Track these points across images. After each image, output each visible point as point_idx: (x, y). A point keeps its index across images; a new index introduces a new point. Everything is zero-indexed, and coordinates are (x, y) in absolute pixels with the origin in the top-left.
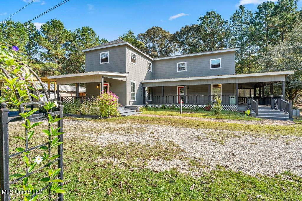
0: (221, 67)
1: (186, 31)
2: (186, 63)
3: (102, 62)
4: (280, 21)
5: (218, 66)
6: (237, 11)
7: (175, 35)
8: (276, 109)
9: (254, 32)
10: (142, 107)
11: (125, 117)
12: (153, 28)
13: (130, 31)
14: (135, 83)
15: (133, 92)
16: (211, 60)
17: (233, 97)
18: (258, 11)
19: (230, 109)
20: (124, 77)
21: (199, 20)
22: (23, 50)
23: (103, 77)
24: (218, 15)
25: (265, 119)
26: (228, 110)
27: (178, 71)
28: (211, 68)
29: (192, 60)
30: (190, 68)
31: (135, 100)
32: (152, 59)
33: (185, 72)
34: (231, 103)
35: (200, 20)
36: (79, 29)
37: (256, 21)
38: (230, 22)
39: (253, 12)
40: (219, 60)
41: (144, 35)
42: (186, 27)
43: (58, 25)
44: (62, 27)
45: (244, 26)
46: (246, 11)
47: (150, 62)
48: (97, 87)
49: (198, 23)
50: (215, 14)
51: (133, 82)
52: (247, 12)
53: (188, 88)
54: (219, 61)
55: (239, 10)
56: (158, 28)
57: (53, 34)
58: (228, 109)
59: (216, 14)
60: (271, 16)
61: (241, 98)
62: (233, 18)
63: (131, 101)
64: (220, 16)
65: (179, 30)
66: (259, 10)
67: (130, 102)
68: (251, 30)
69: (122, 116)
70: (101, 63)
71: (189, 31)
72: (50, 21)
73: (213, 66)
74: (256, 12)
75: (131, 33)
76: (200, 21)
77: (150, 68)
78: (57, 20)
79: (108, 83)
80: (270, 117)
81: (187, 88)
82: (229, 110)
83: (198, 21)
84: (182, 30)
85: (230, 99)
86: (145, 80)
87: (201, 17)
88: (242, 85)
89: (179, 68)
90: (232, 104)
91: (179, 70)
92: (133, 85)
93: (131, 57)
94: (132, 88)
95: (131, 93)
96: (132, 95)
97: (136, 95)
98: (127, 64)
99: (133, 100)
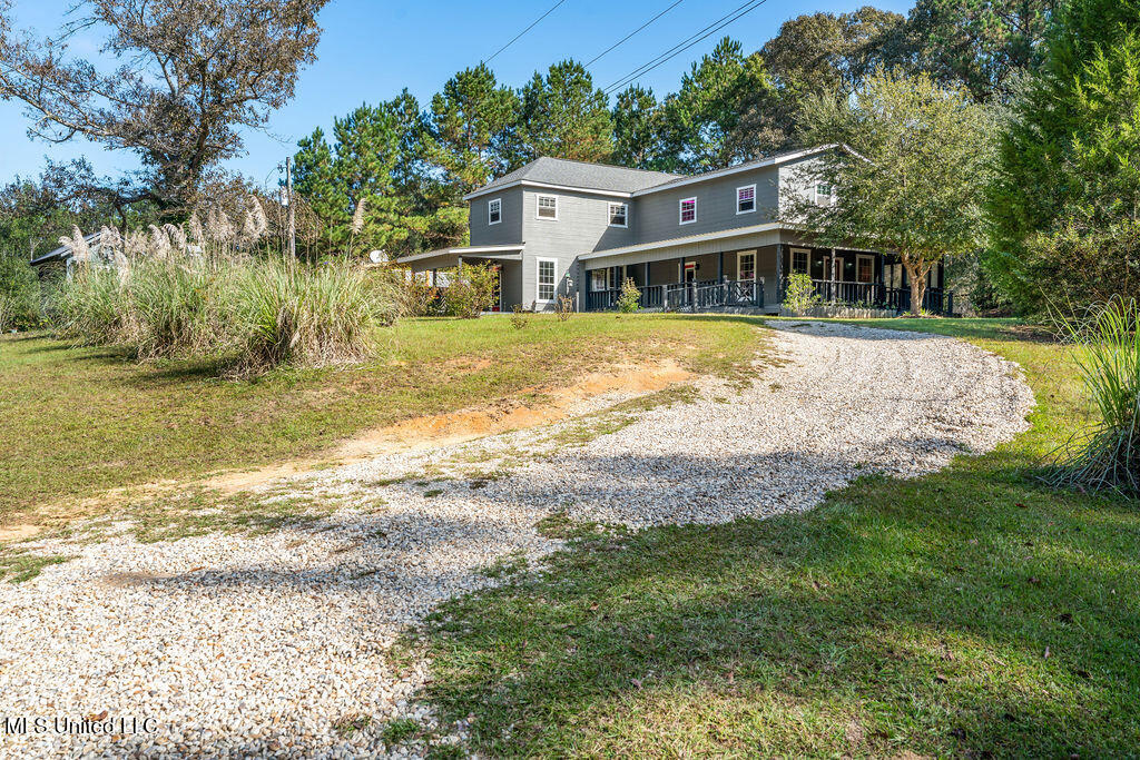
14: (552, 264)
15: (547, 282)
20: (518, 252)
31: (555, 301)
47: (621, 204)
51: (548, 260)
67: (534, 302)
77: (619, 220)
86: (593, 252)
91: (684, 220)
92: (547, 266)
93: (538, 206)
94: (541, 273)
95: (538, 284)
96: (541, 289)
97: (555, 288)
98: (525, 224)
99: (547, 301)
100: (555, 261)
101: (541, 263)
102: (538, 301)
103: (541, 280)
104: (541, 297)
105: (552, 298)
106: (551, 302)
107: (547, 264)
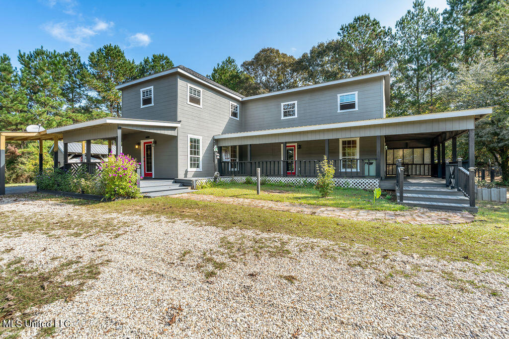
0: (357, 109)
1: (320, 52)
2: (296, 102)
3: (144, 105)
4: (488, 21)
5: (352, 106)
6: (409, 12)
7: (301, 59)
8: (453, 188)
9: (440, 45)
10: (205, 181)
11: (150, 199)
12: (264, 51)
13: (229, 58)
14: (198, 140)
15: (195, 154)
16: (339, 95)
17: (372, 163)
18: (449, 8)
19: (365, 185)
20: (174, 128)
21: (341, 32)
22: (58, 93)
23: (120, 128)
24: (374, 20)
25: (415, 208)
26: (360, 187)
27: (283, 118)
28: (339, 111)
29: (307, 98)
30: (303, 112)
31: (200, 169)
32: (240, 99)
33: (293, 120)
34: (367, 175)
35: (343, 32)
36: (148, 58)
37: (445, 27)
38: (396, 32)
39: (441, 11)
40: (354, 94)
41: (251, 64)
42: (319, 46)
43: (113, 53)
44: (119, 56)
45: (423, 37)
46: (426, 10)
47: (236, 104)
48: (137, 147)
49: (339, 38)
50: (369, 19)
51: (196, 137)
52: (428, 12)
53: (300, 148)
54: (353, 96)
55: (413, 10)
56: (271, 51)
57: (105, 68)
58: (362, 185)
59: (372, 19)
60: (472, 14)
61: (414, 166)
62: (401, 24)
63: (188, 170)
64: (378, 23)
65: (309, 52)
66: (451, 7)
67: (186, 171)
68: (432, 42)
69: (145, 197)
70: (142, 107)
71: (325, 51)
72: (102, 47)
73: (343, 107)
74: (446, 10)
75: (230, 61)
76: (342, 34)
77: (234, 114)
78: (113, 45)
79: (152, 140)
80: (427, 203)
81: (298, 148)
82: (363, 187)
83: (339, 34)
84: (312, 52)
85: (366, 166)
86: (222, 134)
87: (344, 27)
88: (407, 141)
89: (285, 112)
90: (370, 177)
91: (285, 116)
92: (195, 142)
93: (189, 94)
94: (191, 147)
95: (189, 156)
96: (191, 160)
97: (201, 159)
98: (179, 107)
99: (195, 169)
100: (200, 138)
101: (191, 139)
102: (189, 169)
103: (191, 153)
104: (191, 167)
105: (198, 167)
106: (198, 170)
107: (195, 140)
